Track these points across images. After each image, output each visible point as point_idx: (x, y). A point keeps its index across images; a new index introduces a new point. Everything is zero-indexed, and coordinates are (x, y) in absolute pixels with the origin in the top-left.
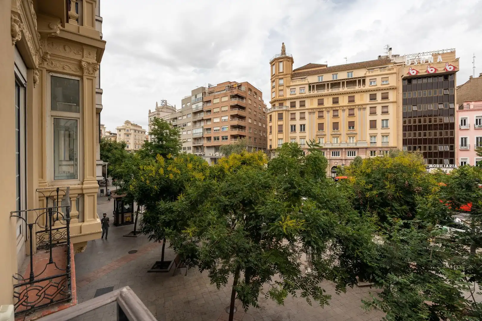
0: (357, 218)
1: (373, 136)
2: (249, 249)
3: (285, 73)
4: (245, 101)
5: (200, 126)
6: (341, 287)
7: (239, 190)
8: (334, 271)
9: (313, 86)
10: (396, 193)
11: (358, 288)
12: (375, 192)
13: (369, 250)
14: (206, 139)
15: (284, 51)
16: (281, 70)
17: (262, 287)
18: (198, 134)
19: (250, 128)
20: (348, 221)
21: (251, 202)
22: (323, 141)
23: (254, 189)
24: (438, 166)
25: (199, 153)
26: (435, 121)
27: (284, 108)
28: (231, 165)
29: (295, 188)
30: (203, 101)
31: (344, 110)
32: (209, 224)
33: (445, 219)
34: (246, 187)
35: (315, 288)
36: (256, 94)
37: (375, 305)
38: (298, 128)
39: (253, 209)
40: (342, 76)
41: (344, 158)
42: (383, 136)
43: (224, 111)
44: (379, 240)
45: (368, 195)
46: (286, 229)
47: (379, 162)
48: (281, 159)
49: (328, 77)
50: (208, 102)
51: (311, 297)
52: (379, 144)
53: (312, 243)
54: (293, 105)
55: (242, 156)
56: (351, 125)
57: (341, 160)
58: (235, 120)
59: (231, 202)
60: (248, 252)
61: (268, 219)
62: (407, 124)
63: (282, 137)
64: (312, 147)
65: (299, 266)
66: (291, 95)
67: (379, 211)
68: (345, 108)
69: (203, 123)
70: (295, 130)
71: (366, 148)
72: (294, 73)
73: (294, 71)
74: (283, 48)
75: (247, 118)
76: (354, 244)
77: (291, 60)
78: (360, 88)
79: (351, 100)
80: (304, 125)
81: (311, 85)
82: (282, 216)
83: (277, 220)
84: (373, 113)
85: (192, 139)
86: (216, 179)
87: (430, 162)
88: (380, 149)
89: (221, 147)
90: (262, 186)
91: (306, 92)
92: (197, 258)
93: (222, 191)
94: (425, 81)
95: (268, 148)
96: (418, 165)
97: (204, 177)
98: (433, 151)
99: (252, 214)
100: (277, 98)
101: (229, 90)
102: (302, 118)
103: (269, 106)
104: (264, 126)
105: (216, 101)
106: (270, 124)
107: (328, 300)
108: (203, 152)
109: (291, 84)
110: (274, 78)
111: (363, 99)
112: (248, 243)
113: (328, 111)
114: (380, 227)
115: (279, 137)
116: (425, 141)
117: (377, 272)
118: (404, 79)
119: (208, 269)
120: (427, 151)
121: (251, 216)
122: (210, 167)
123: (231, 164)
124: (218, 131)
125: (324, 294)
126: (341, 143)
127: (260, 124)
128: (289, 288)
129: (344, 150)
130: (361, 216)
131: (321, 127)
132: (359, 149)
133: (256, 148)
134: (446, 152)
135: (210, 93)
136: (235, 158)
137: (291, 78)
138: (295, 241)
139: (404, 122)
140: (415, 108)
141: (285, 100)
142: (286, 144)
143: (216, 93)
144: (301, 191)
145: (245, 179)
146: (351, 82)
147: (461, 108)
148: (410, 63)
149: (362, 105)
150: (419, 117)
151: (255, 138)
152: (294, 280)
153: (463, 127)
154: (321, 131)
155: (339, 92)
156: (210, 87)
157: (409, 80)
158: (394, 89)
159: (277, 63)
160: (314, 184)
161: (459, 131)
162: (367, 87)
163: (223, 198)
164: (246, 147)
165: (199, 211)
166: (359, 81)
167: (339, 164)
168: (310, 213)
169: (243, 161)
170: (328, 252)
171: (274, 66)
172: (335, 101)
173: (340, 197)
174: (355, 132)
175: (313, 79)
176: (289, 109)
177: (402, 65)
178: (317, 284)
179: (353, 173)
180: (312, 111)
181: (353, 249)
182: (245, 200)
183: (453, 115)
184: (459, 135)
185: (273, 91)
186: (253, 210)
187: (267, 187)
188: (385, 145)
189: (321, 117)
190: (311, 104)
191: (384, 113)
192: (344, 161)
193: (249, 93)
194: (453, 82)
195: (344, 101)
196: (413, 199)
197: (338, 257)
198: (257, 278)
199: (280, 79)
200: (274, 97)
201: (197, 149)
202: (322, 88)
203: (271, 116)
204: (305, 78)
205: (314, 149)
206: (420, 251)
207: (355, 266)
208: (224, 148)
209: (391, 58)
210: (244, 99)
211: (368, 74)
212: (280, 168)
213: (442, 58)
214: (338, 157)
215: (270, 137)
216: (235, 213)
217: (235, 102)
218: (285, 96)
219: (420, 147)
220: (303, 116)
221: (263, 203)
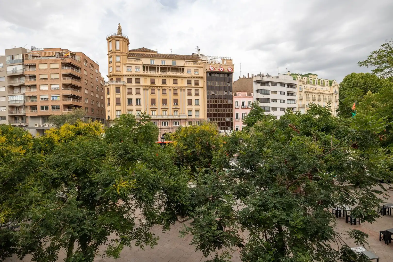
0: (177, 172)
1: (190, 111)
2: (82, 218)
3: (121, 51)
4: (79, 71)
5: (21, 93)
6: (166, 227)
7: (71, 161)
8: (161, 216)
9: (147, 67)
10: (202, 150)
11: (181, 224)
12: (189, 151)
13: (185, 194)
14: (29, 108)
15: (120, 32)
16: (118, 48)
17: (98, 249)
18: (16, 102)
19: (86, 99)
20: (171, 174)
21: (85, 172)
22: (155, 113)
23: (88, 158)
24: (225, 131)
25: (20, 124)
26: (224, 102)
27: (122, 83)
28: (63, 136)
29: (129, 153)
30: (23, 64)
31: (170, 90)
32: (31, 202)
33: (226, 164)
34: (79, 157)
35: (147, 235)
36: (93, 66)
37: (187, 232)
38: (134, 102)
39: (88, 177)
40: (169, 63)
41: (171, 127)
42: (196, 111)
43: (54, 79)
44: (191, 185)
45: (185, 153)
46: (120, 190)
47: (191, 129)
48: (116, 129)
49: (158, 62)
50: (30, 66)
51: (143, 243)
52: (194, 117)
53: (143, 198)
54: (129, 81)
55: (76, 126)
56: (176, 102)
57: (169, 128)
58: (68, 89)
59: (61, 174)
60: (82, 221)
61: (103, 184)
62: (209, 103)
63: (119, 109)
64: (143, 118)
65: (134, 220)
66: (127, 72)
67: (192, 164)
68: (171, 88)
69: (25, 89)
70: (131, 103)
71: (186, 119)
72: (130, 53)
73: (130, 51)
74: (120, 28)
75: (82, 89)
76: (175, 191)
77: (127, 41)
78: (181, 75)
79: (175, 83)
80: (140, 99)
81: (145, 66)
82: (116, 180)
83: (111, 184)
84: (190, 94)
85: (7, 107)
86: (42, 152)
87: (221, 129)
88: (194, 120)
89: (51, 116)
90: (98, 155)
91: (141, 72)
92: (15, 245)
93: (50, 164)
94: (218, 75)
95: (107, 118)
96: (213, 131)
97: (25, 151)
98: (223, 121)
99: (85, 183)
100: (115, 73)
101: (60, 57)
102: (138, 93)
103: (107, 79)
104: (102, 98)
105: (42, 67)
106: (108, 97)
107: (157, 241)
108: (26, 122)
109: (128, 62)
110: (110, 54)
111: (182, 83)
112: (82, 212)
113: (159, 90)
114: (193, 176)
115: (117, 109)
116: (219, 115)
117: (189, 208)
118: (207, 72)
119: (30, 252)
120: (220, 121)
121: (85, 185)
122: (34, 140)
123: (63, 134)
124: (46, 100)
125: (154, 237)
126: (169, 115)
127: (97, 96)
128: (124, 242)
129: (171, 121)
130: (180, 170)
131: (153, 101)
132: (181, 120)
133: (94, 118)
134: (229, 122)
135: (34, 57)
136: (69, 128)
137: (128, 57)
138: (129, 199)
139: (208, 102)
140: (213, 93)
141: (123, 76)
142: (124, 115)
143: (43, 58)
144: (134, 155)
145: (77, 149)
146: (175, 69)
147: (235, 95)
148: (210, 62)
149: (182, 87)
150: (216, 99)
151: (92, 109)
152: (130, 233)
153: (237, 107)
154: (153, 105)
155: (167, 75)
156: (34, 50)
157: (210, 73)
158: (202, 78)
159: (114, 41)
160: (145, 149)
161: (235, 109)
162: (185, 74)
163: (51, 171)
164: (82, 117)
165: (17, 190)
166: (180, 69)
167: (167, 131)
168: (141, 173)
169: (78, 131)
170: (157, 202)
171: (111, 44)
172: (164, 82)
173: (165, 158)
174: (178, 107)
175: (147, 61)
176: (126, 84)
177: (205, 62)
178: (148, 231)
179: (175, 139)
180: (146, 88)
181: (174, 195)
182: (78, 170)
183: (232, 99)
184: (235, 112)
185: (110, 66)
186: (87, 179)
187: (102, 155)
188: (197, 118)
189: (153, 94)
190: (145, 82)
191: (197, 94)
192: (171, 129)
193: (85, 64)
194: (232, 78)
195: (170, 82)
196: (211, 153)
197: (164, 204)
198: (92, 243)
199: (117, 56)
200: (112, 72)
201: (16, 119)
202: (154, 70)
203: (108, 89)
204: (139, 59)
205: (145, 120)
206: (214, 187)
207: (176, 208)
208: (55, 118)
209: (200, 56)
210: (79, 69)
211: (186, 65)
212: (115, 137)
213: (226, 62)
214: (167, 126)
215: (107, 108)
216: (67, 185)
217: (68, 70)
218: (122, 72)
219: (216, 119)
220: (138, 91)
221: (98, 171)
